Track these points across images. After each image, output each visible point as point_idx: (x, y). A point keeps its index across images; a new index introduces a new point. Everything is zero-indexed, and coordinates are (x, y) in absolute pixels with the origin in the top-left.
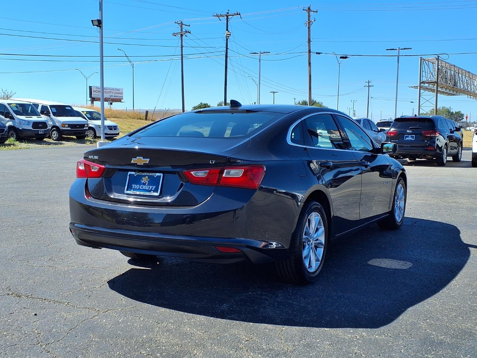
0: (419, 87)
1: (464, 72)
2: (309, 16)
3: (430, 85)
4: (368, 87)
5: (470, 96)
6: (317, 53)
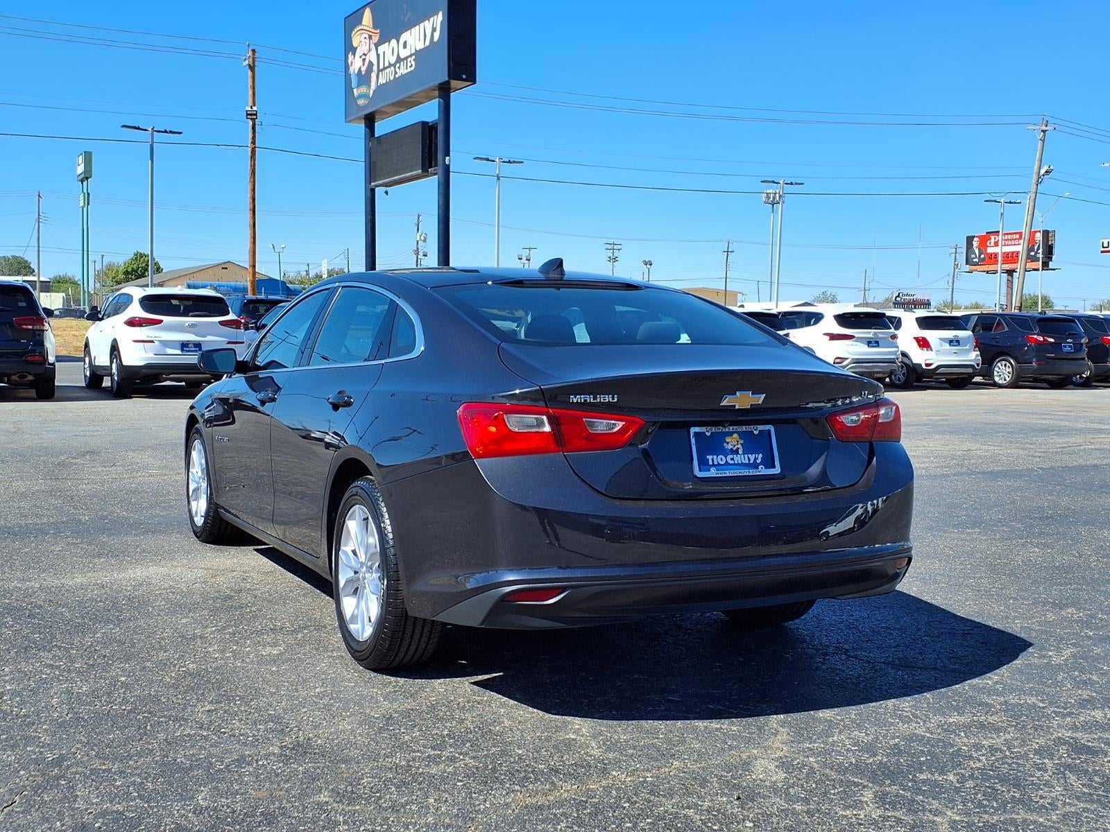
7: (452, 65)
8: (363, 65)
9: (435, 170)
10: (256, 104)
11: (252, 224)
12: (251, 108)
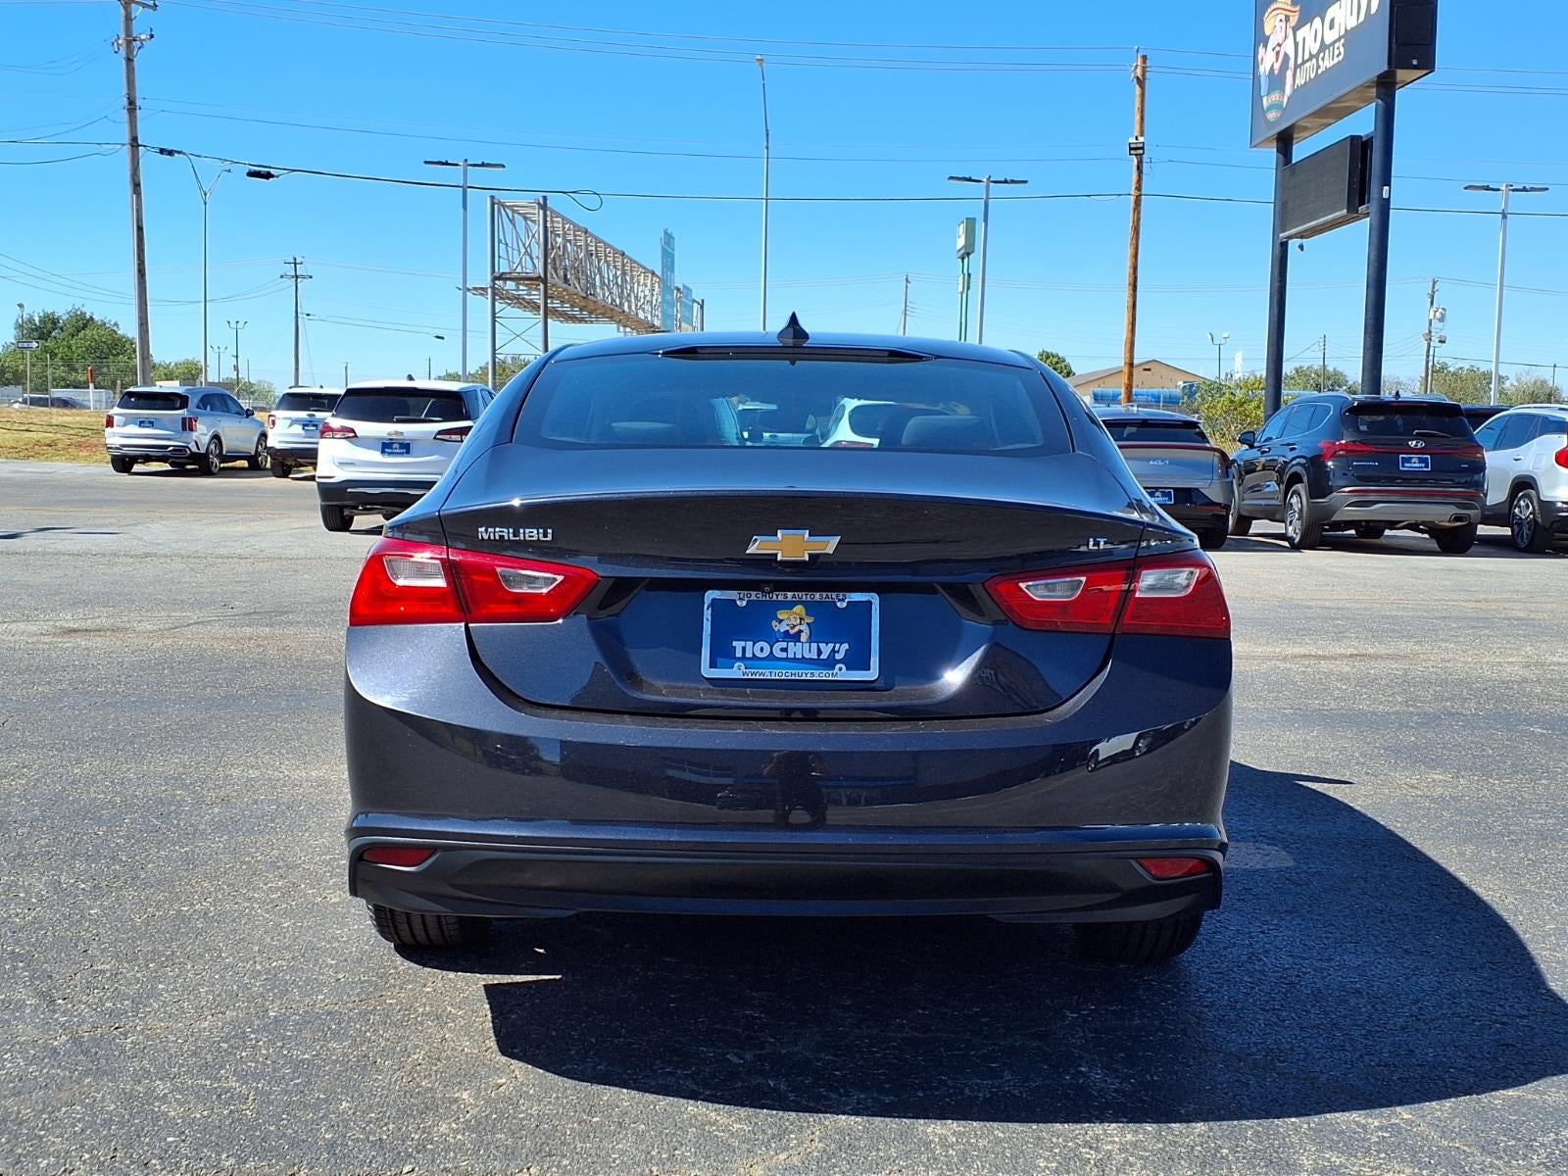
0: (489, 290)
1: (610, 252)
2: (128, 19)
3: (521, 287)
4: (294, 280)
5: (625, 326)
6: (162, 151)
7: (1394, 46)
8: (1277, 60)
9: (1368, 208)
10: (1145, 134)
11: (1131, 304)
12: (1137, 139)
